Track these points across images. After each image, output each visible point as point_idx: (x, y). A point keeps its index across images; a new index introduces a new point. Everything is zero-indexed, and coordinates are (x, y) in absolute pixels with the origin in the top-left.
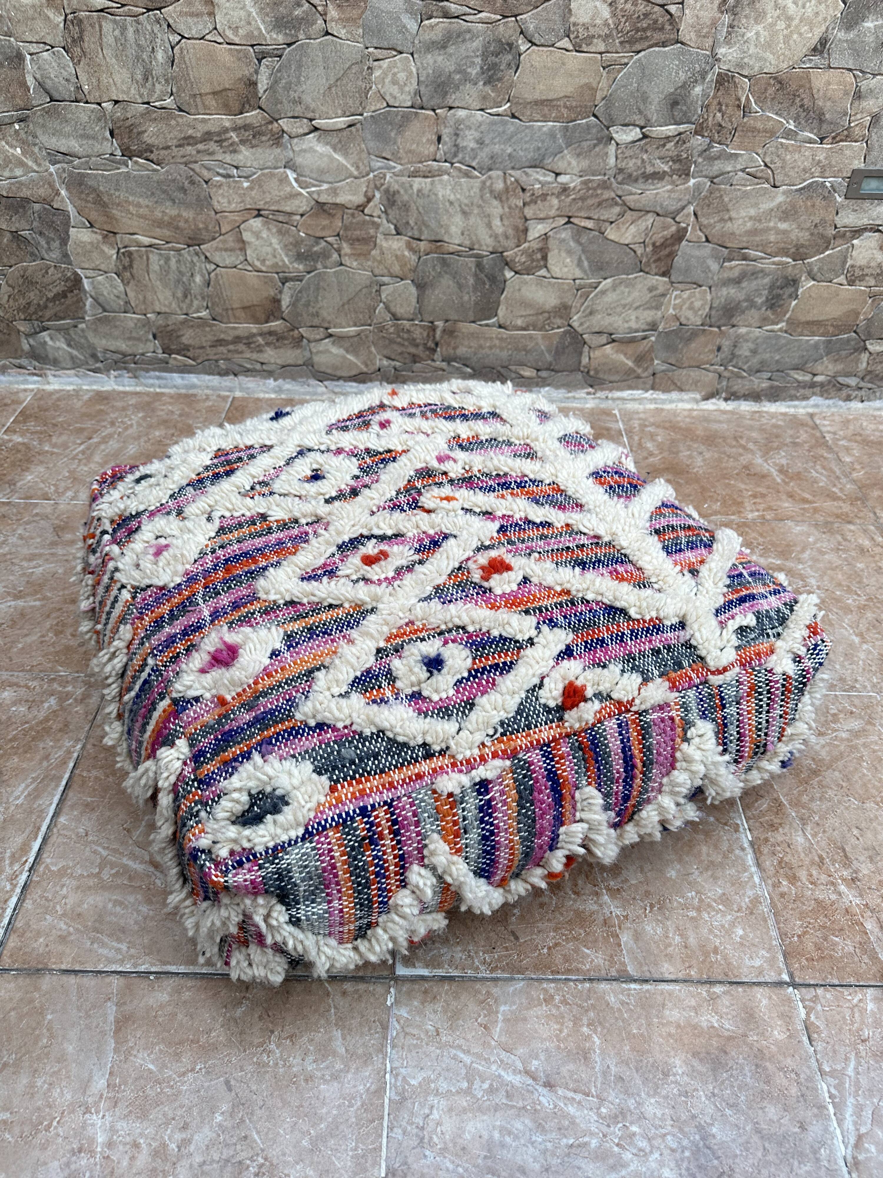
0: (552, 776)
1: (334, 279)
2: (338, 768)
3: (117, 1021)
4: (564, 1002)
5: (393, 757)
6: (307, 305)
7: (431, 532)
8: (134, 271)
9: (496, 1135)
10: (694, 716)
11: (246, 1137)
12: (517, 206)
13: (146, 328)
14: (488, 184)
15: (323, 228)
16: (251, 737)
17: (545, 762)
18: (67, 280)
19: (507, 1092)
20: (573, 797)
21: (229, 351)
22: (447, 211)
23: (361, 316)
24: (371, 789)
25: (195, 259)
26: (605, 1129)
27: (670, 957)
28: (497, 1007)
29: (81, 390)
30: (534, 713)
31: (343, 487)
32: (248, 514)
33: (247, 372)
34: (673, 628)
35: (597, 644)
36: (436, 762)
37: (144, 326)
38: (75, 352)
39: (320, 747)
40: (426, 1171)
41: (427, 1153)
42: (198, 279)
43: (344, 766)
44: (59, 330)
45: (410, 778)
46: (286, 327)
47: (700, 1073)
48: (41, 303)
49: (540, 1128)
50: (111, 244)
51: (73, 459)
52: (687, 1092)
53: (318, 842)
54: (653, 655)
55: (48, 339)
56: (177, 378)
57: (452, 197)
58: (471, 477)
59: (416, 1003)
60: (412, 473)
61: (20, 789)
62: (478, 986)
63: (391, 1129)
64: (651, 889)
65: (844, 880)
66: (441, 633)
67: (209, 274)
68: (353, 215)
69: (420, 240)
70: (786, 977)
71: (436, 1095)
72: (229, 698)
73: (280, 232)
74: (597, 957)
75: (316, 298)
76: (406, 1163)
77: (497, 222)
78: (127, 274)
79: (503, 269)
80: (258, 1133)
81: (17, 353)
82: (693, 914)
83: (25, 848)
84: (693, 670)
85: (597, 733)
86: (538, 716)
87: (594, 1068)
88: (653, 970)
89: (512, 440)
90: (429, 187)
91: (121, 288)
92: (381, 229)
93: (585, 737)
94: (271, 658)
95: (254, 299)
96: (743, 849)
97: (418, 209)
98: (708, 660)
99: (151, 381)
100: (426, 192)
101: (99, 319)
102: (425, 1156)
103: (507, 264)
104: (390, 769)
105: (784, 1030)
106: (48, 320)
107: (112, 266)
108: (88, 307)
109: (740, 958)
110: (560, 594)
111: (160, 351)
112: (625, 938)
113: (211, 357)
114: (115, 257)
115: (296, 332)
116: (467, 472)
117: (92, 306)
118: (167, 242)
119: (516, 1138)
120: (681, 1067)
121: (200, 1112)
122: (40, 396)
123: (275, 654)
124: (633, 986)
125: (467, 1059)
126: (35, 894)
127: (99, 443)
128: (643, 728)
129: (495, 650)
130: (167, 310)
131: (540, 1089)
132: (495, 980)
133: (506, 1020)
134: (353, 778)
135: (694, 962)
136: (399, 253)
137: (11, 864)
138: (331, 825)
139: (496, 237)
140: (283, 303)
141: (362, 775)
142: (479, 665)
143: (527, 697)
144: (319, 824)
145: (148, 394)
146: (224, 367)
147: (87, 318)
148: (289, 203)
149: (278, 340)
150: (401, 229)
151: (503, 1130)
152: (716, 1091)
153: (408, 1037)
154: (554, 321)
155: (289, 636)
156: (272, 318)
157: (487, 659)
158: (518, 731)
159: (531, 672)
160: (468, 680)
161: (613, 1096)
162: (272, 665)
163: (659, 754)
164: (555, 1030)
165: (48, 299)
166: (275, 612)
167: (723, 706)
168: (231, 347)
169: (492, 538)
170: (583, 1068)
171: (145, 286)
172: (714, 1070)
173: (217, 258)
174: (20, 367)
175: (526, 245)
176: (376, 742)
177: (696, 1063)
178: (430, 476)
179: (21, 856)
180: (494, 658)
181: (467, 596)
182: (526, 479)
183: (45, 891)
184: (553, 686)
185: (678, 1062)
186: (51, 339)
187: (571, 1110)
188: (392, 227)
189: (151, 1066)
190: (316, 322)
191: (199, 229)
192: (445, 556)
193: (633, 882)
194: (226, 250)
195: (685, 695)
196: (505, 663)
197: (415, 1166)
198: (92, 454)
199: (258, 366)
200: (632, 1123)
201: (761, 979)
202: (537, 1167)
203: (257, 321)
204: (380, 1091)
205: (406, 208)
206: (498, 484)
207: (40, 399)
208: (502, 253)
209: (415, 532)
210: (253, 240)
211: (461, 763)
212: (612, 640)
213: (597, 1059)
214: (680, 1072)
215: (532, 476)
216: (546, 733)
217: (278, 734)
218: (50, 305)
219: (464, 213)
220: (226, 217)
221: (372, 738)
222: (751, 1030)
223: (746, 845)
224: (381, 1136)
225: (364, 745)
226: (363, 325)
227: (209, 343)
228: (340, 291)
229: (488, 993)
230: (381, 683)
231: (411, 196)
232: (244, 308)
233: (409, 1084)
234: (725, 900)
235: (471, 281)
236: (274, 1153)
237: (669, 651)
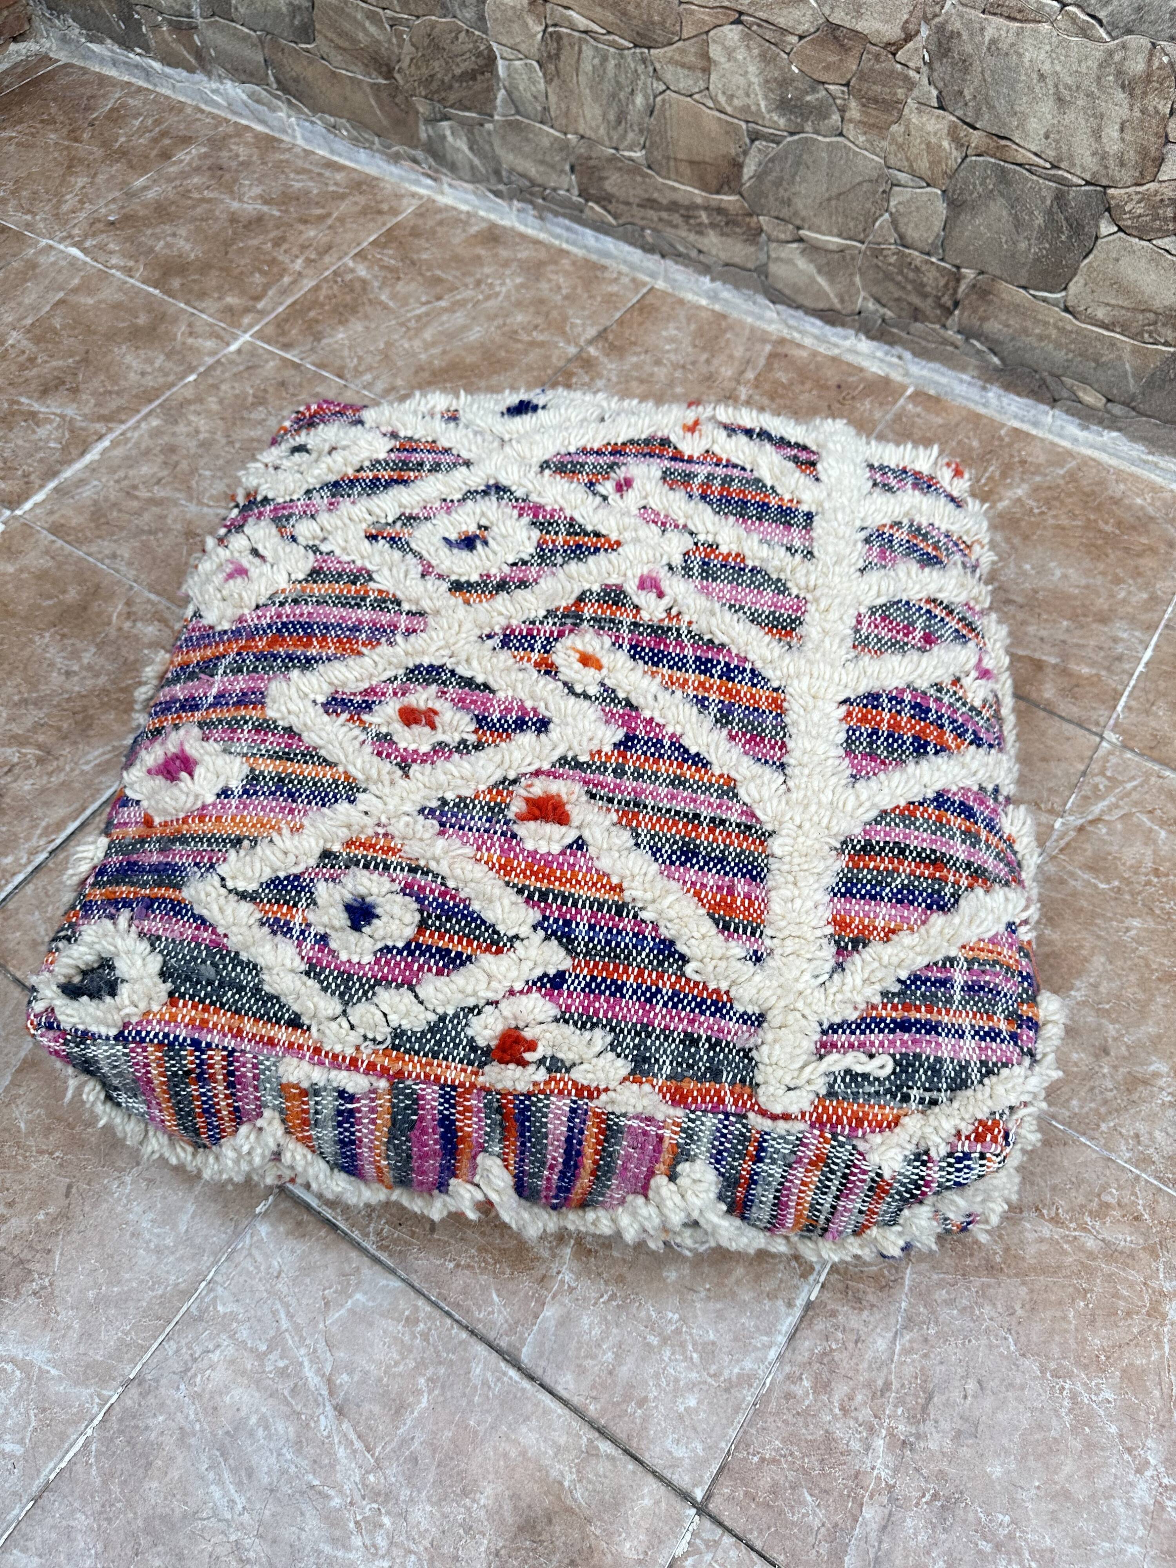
0: (447, 1124)
1: (824, 155)
2: (191, 981)
3: (25, 1061)
4: (425, 1336)
5: (257, 1001)
6: (778, 183)
7: (529, 705)
8: (561, 65)
9: (253, 1420)
10: (702, 1149)
11: (49, 1251)
12: (1157, 112)
13: (564, 154)
14: (1117, 58)
15: (827, 68)
16: (144, 886)
17: (441, 1104)
18: (479, 55)
19: (296, 1385)
20: (474, 1157)
21: (660, 220)
22: (1031, 89)
23: (852, 224)
24: (215, 1025)
25: (641, 68)
26: (357, 1497)
27: (581, 1371)
28: (354, 1292)
29: (476, 215)
30: (453, 1040)
31: (493, 571)
32: (359, 563)
33: (679, 257)
34: (745, 1018)
35: (608, 987)
36: (297, 1037)
37: (561, 150)
38: (476, 161)
39: (189, 944)
40: (168, 1402)
41: (182, 1387)
42: (639, 100)
43: (198, 982)
44: (463, 122)
45: (262, 1037)
46: (742, 207)
47: (503, 1521)
48: (446, 79)
49: (298, 1446)
50: (538, 16)
51: (402, 324)
52: (471, 1528)
53: (132, 1050)
54: (681, 1042)
55: (448, 133)
56: (589, 236)
57: (1046, 68)
58: (670, 629)
59: (281, 1229)
60: (596, 588)
61: (96, 753)
62: (353, 1254)
63: (168, 1338)
64: (629, 1277)
65: (891, 1434)
66: (413, 870)
67: (655, 97)
68: (877, 57)
69: (975, 128)
70: (699, 1494)
71: (230, 1337)
72: (157, 821)
73: (763, 56)
74: (500, 1312)
75: (793, 176)
76: (157, 1381)
77: (1112, 132)
78: (551, 67)
79: (1101, 216)
80: (62, 1254)
81: (412, 141)
82: (654, 1340)
83: (60, 826)
84: (732, 1093)
85: (534, 1104)
86: (456, 1046)
87: (398, 1428)
88: (549, 1372)
89: (789, 585)
90: (1011, 38)
91: (542, 86)
92: (916, 93)
93: (510, 1102)
94: (218, 796)
95: (707, 152)
96: (790, 1305)
97: (982, 73)
98: (761, 1091)
99: (558, 230)
100: (1004, 47)
101: (510, 123)
102: (178, 1389)
103: (1108, 210)
104: (246, 1014)
105: (641, 1550)
106: (452, 107)
107: (534, 50)
108: (498, 102)
109: (664, 1431)
110: (612, 889)
111: (576, 191)
112: (550, 1313)
113: (636, 221)
114: (539, 36)
115: (755, 219)
116: (671, 619)
117: (503, 101)
118: (609, 33)
119: (269, 1437)
120: (488, 1498)
121: (32, 1199)
122: (427, 209)
123: (225, 793)
124: (512, 1373)
125: (285, 1324)
126: (41, 881)
127: (445, 310)
128: (609, 1127)
129: (462, 929)
130: (593, 136)
131: (329, 1408)
132: (376, 1260)
133: (352, 1312)
134: (202, 1001)
135: (605, 1397)
136: (933, 140)
137: (40, 836)
138: (151, 1041)
139: (1104, 157)
140: (745, 170)
141: (213, 1003)
142: (426, 939)
143: (456, 1015)
144: (138, 1033)
145: (548, 247)
146: (650, 240)
147: (496, 117)
148: (785, 12)
149: (727, 224)
150: (946, 103)
151: (263, 1419)
152: (503, 1552)
153: (249, 1259)
154: (1162, 330)
155: (253, 779)
156: (726, 188)
157: (441, 937)
158: (417, 1053)
159: (469, 990)
160: (400, 952)
161: (392, 1470)
162: (214, 805)
163: (625, 1168)
164: (391, 1358)
165: (454, 76)
166: (266, 734)
167: (760, 1160)
168: (664, 215)
169: (599, 752)
170: (387, 1419)
171: (571, 91)
172: (521, 1529)
173: (669, 73)
174: (415, 161)
175: (1152, 186)
176: (250, 972)
177: (507, 1506)
178: (615, 603)
179: (52, 833)
180: (451, 940)
181: (487, 831)
182: (748, 666)
183: (50, 883)
184: (491, 1020)
185: (489, 1491)
186: (453, 133)
187: (341, 1452)
188: (935, 93)
189: (22, 1125)
190: (785, 213)
191: (653, 23)
192: (498, 758)
193: (615, 1254)
194: (683, 66)
195: (699, 1118)
196: (459, 955)
197: (163, 1390)
198: (425, 325)
199: (694, 254)
200: (388, 1513)
201: (667, 1474)
202: (266, 1480)
203: (705, 187)
204: (186, 1294)
205: (964, 65)
206: (698, 658)
207: (422, 215)
208: (1105, 187)
209: (510, 693)
210: (723, 60)
211: (327, 1053)
212: (635, 992)
213: (408, 1422)
214: (482, 1502)
215: (758, 665)
216: (453, 1073)
217: (164, 899)
218: (456, 85)
219: (1060, 100)
220: (692, 13)
221: (248, 964)
222: (601, 1520)
223: (800, 1302)
224: (156, 1339)
225: (234, 969)
226: (850, 239)
227: (637, 200)
228: (830, 175)
229: (358, 1269)
230: (300, 900)
231: (978, 47)
232: (691, 162)
233: (215, 1308)
234: (709, 1351)
235: (1040, 220)
236: (60, 1283)
237: (712, 1047)
